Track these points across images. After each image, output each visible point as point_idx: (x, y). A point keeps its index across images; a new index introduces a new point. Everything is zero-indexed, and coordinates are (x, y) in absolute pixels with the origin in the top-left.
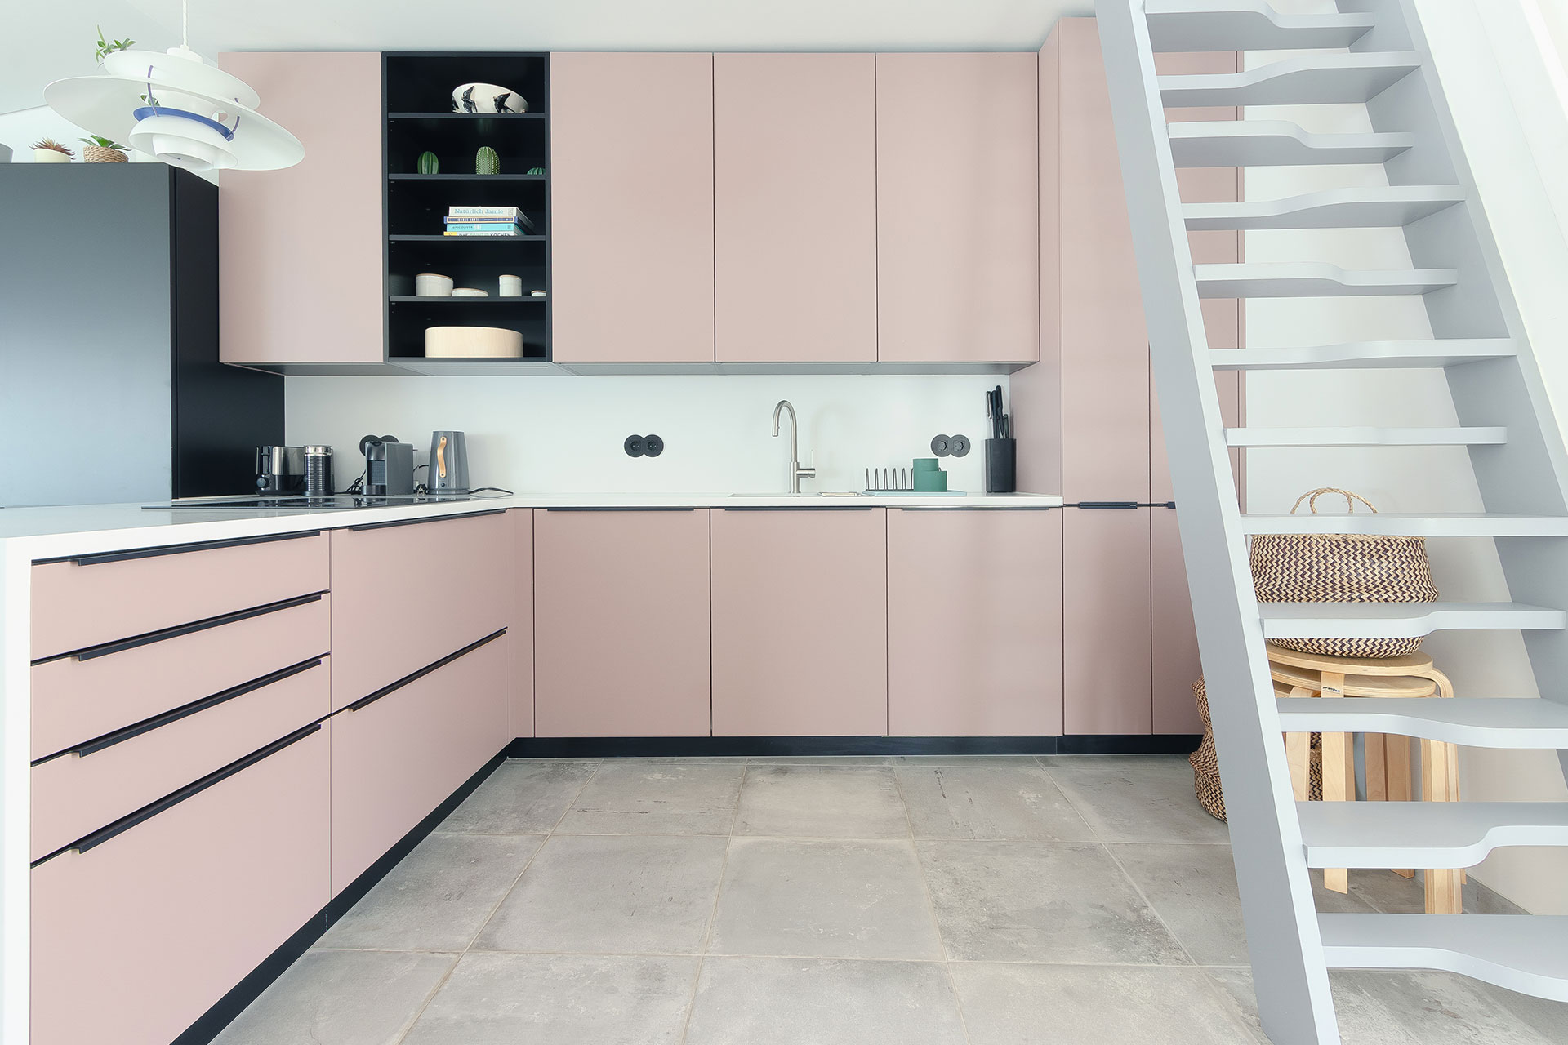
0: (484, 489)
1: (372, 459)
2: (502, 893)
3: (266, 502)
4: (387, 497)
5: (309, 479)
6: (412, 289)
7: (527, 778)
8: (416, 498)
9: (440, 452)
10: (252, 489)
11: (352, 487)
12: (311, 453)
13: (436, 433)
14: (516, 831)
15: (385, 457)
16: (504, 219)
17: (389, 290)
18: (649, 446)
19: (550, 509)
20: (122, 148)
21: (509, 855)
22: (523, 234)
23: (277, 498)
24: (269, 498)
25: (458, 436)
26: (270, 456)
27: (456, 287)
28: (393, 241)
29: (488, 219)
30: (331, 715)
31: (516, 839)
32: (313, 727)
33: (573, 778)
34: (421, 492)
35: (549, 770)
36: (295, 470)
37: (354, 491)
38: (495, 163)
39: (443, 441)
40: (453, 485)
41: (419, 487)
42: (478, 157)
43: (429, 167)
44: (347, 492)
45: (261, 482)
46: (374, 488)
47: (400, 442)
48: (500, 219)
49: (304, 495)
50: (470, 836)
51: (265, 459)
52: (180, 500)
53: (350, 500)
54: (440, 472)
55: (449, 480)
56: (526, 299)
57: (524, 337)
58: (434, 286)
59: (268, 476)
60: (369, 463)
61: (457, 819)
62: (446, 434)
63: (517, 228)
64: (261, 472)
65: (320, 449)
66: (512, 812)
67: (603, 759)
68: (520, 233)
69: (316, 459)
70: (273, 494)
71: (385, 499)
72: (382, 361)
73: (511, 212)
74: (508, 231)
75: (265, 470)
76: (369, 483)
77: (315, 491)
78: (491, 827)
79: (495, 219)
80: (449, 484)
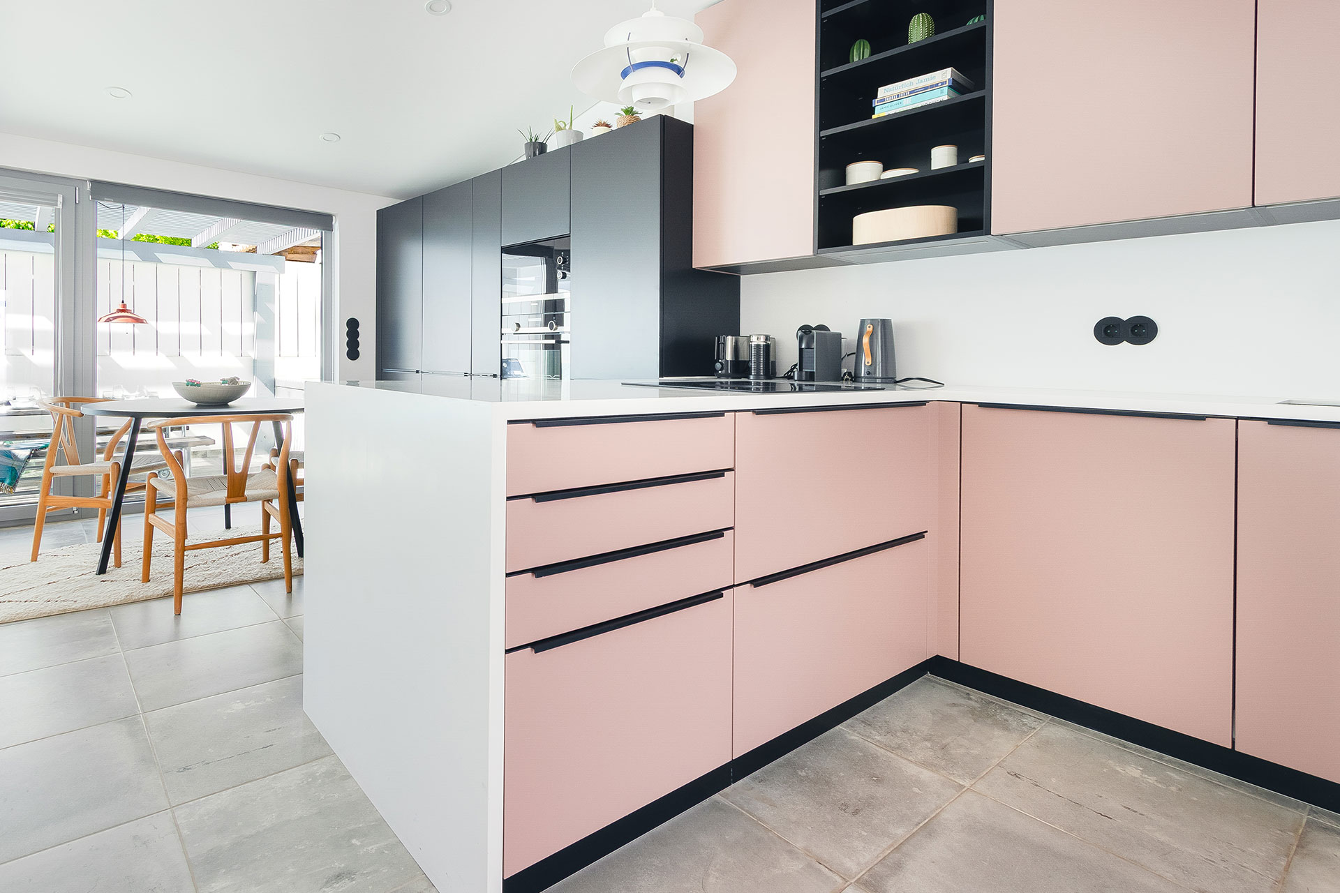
0: (912, 379)
1: (803, 347)
2: (901, 832)
3: (721, 383)
4: (815, 383)
5: (753, 365)
6: (842, 180)
7: (948, 705)
8: (843, 385)
9: (866, 340)
10: (711, 371)
11: (788, 373)
12: (754, 342)
13: (863, 322)
14: (926, 764)
15: (814, 345)
16: (937, 85)
17: (820, 184)
18: (1132, 331)
19: (982, 405)
20: (637, 113)
21: (916, 790)
22: (957, 95)
23: (730, 380)
24: (723, 380)
25: (885, 324)
26: (724, 344)
27: (885, 169)
28: (823, 137)
29: (919, 90)
30: (734, 586)
31: (926, 774)
32: (716, 594)
33: (1005, 727)
34: (847, 380)
35: (977, 705)
36: (744, 356)
37: (789, 377)
38: (928, 27)
39: (869, 329)
40: (879, 374)
41: (845, 374)
42: (911, 27)
43: (861, 54)
44: (784, 377)
45: (718, 366)
46: (804, 374)
47: (831, 331)
48: (932, 86)
49: (749, 378)
50: (877, 748)
51: (721, 346)
52: (665, 378)
53: (786, 384)
54: (866, 360)
55: (875, 369)
56: (964, 167)
57: (959, 212)
58: (863, 173)
59: (723, 362)
60: (801, 350)
61: (865, 722)
62: (873, 322)
63: (951, 91)
64: (718, 358)
65: (762, 337)
66: (926, 740)
67: (1051, 717)
68: (954, 94)
69: (758, 346)
70: (727, 376)
71: (813, 385)
72: (812, 254)
73: (946, 74)
74: (942, 95)
75: (721, 357)
76: (801, 369)
77: (757, 376)
78: (899, 747)
79: (926, 88)
80: (875, 373)
